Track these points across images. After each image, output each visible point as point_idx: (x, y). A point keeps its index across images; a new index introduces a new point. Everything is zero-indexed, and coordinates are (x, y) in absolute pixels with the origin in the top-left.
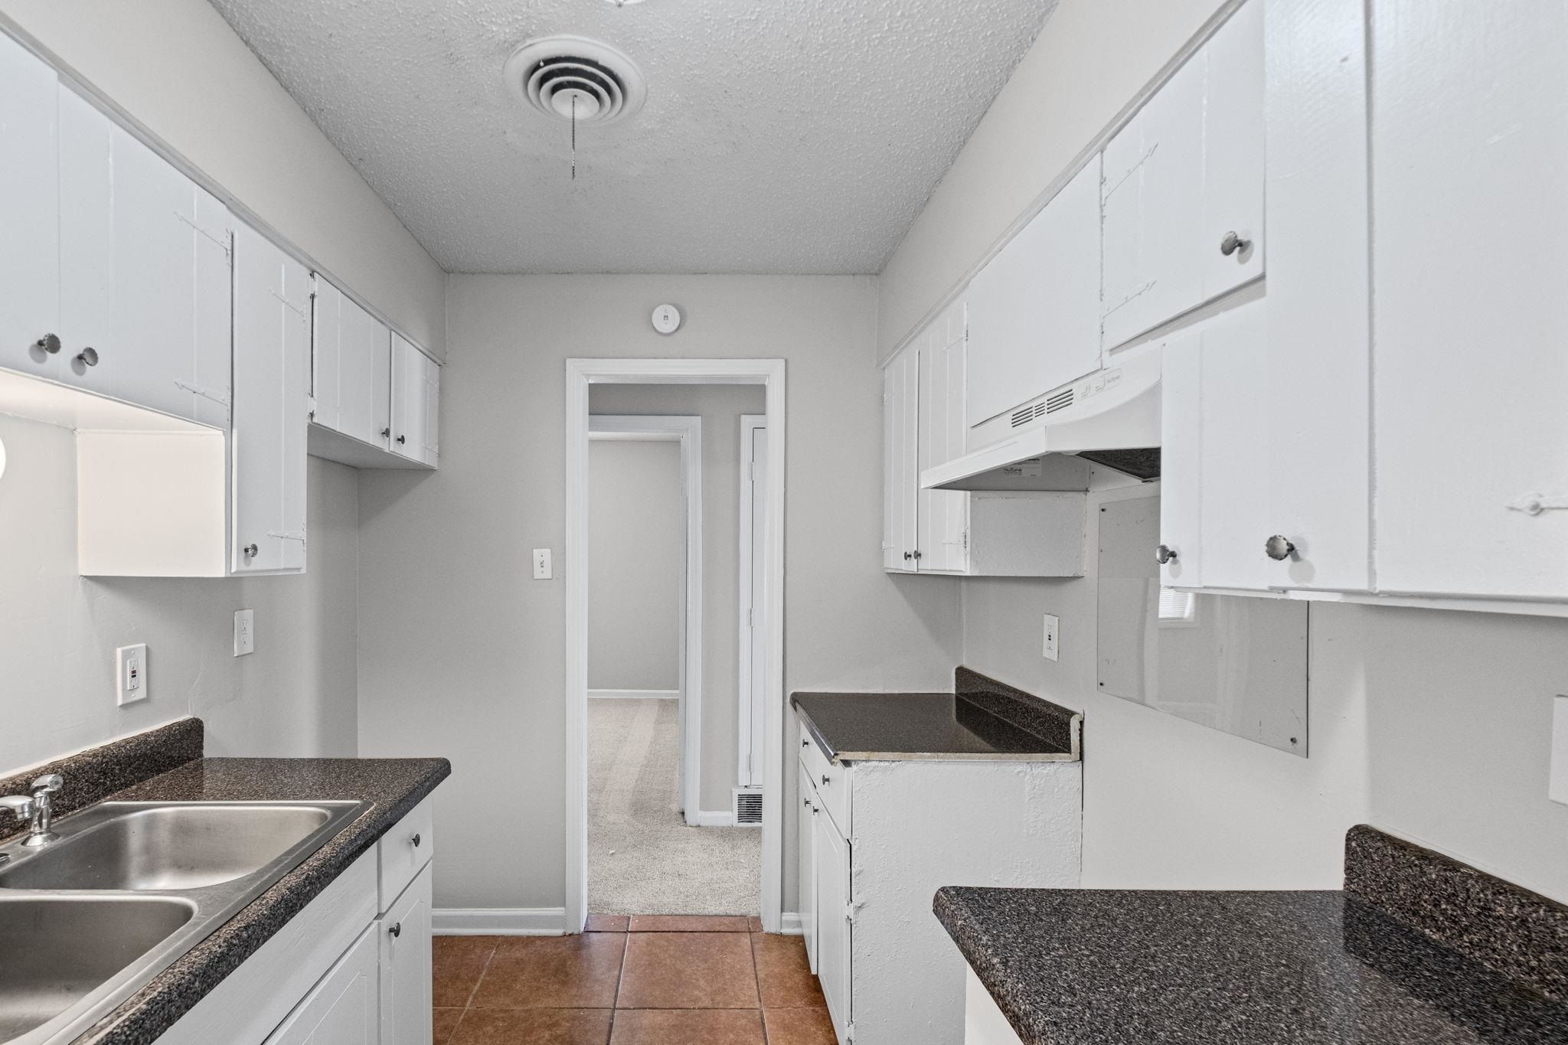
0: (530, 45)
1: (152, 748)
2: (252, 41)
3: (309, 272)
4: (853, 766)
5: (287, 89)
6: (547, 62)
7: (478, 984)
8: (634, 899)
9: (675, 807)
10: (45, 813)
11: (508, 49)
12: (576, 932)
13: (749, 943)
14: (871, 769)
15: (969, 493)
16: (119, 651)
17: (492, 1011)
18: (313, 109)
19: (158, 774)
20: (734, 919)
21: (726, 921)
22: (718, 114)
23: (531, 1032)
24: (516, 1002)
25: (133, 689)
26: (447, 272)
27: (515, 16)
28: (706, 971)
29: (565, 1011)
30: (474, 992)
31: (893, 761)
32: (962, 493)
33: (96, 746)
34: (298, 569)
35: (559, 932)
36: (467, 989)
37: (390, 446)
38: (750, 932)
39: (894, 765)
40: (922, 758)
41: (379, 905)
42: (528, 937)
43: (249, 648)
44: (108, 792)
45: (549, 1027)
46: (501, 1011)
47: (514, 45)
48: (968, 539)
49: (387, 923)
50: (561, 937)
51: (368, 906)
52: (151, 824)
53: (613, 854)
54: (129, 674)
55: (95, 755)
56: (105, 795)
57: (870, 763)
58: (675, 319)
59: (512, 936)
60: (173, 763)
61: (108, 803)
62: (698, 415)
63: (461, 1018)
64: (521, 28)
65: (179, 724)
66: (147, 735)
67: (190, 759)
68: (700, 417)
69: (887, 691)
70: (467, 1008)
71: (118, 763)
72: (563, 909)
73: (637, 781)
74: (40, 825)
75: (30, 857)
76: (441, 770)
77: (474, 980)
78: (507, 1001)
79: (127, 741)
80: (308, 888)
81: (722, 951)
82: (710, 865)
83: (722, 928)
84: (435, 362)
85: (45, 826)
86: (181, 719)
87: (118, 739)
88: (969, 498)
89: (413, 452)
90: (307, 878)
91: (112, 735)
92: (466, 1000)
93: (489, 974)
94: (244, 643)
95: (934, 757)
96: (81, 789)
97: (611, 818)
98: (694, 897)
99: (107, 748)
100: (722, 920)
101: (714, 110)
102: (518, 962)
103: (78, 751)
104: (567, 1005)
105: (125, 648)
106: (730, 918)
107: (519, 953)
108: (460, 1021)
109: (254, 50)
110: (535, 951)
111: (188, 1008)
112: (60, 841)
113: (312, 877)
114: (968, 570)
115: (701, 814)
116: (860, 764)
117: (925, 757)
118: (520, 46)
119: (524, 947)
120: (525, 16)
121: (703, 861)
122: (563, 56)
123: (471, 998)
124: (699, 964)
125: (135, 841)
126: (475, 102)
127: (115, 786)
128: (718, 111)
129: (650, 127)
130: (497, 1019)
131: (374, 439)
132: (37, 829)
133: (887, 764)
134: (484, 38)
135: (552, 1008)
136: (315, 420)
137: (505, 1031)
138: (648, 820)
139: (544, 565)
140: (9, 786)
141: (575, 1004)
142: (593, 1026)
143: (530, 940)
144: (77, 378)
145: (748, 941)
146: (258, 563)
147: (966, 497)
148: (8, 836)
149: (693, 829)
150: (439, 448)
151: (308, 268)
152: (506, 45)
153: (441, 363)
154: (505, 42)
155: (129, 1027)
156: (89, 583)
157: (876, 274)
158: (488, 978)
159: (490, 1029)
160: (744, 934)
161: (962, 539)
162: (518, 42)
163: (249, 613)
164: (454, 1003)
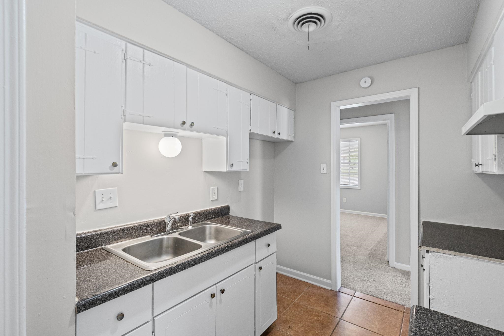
0: (291, 16)
1: (217, 211)
2: (231, 42)
3: (250, 94)
4: (430, 253)
5: (242, 50)
6: (297, 19)
7: (300, 296)
8: (359, 286)
9: (386, 259)
10: (191, 222)
11: (286, 20)
12: (335, 290)
13: (402, 316)
14: (439, 256)
15: (496, 135)
16: (211, 188)
17: (302, 305)
18: (249, 53)
19: (218, 217)
20: (398, 305)
21: (395, 305)
22: (360, 11)
23: (311, 315)
24: (309, 305)
25: (214, 197)
26: (296, 84)
27: (285, 11)
28: (379, 320)
29: (324, 314)
30: (299, 297)
31: (451, 255)
32: (493, 135)
33: (206, 209)
34: (247, 170)
35: (329, 288)
36: (297, 296)
37: (276, 136)
38: (404, 312)
39: (451, 256)
40: (468, 256)
41: (255, 260)
42: (320, 287)
43: (242, 189)
44: (207, 220)
45: (317, 316)
46: (305, 306)
47: (287, 18)
48: (497, 157)
49: (258, 265)
50: (330, 290)
51: (251, 259)
52: (210, 228)
53: (356, 269)
54: (213, 194)
55: (205, 211)
56: (206, 220)
57: (438, 254)
58: (369, 81)
59: (315, 285)
60: (222, 215)
61: (206, 222)
62: (393, 113)
63: (293, 303)
64: (287, 13)
65: (224, 206)
66: (216, 208)
67: (226, 215)
68: (394, 114)
69: (476, 226)
70: (295, 301)
71: (209, 213)
72: (331, 281)
73: (374, 246)
74: (190, 224)
75: (188, 230)
76: (279, 227)
77: (300, 294)
78: (307, 304)
79: (212, 209)
80: (226, 249)
81: (389, 315)
82: (395, 283)
83: (392, 307)
84: (293, 110)
85: (191, 224)
86: (225, 205)
87: (210, 208)
88: (496, 138)
89: (284, 137)
90: (227, 246)
91: (209, 207)
92: (296, 299)
93: (304, 294)
94: (241, 188)
95: (475, 257)
96: (202, 218)
97: (360, 257)
98: (384, 292)
99: (208, 210)
100: (393, 304)
101: (358, 10)
102: (314, 293)
103: (202, 210)
104: (325, 312)
105: (212, 187)
106: (397, 305)
107: (315, 291)
108: (292, 304)
109: (232, 44)
110: (320, 292)
111: (190, 267)
112: (193, 228)
113: (228, 246)
114: (497, 172)
115: (395, 263)
116: (433, 253)
117: (470, 256)
118: (289, 18)
119: (317, 289)
120: (287, 9)
121: (392, 281)
122: (301, 15)
123: (297, 299)
124: (378, 316)
125: (207, 232)
126: (284, 37)
127: (209, 219)
128: (359, 10)
129: (338, 24)
130: (303, 307)
131: (271, 135)
132: (190, 225)
133: (447, 255)
134: (279, 20)
135: (320, 311)
136: (251, 131)
137: (304, 312)
138: (374, 261)
139: (324, 169)
140: (187, 215)
141: (328, 313)
142: (331, 321)
143: (320, 288)
144: (190, 129)
145: (402, 315)
146: (234, 168)
147: (495, 137)
148: (187, 225)
149: (392, 268)
150: (294, 135)
151: (250, 93)
152: (285, 19)
153: (295, 110)
154: (285, 18)
155: (176, 267)
156: (205, 173)
157: (465, 43)
158: (304, 295)
159: (299, 310)
160: (401, 312)
161: (494, 157)
162: (288, 17)
163: (242, 181)
164: (292, 298)
